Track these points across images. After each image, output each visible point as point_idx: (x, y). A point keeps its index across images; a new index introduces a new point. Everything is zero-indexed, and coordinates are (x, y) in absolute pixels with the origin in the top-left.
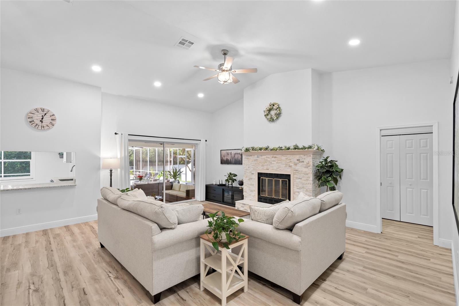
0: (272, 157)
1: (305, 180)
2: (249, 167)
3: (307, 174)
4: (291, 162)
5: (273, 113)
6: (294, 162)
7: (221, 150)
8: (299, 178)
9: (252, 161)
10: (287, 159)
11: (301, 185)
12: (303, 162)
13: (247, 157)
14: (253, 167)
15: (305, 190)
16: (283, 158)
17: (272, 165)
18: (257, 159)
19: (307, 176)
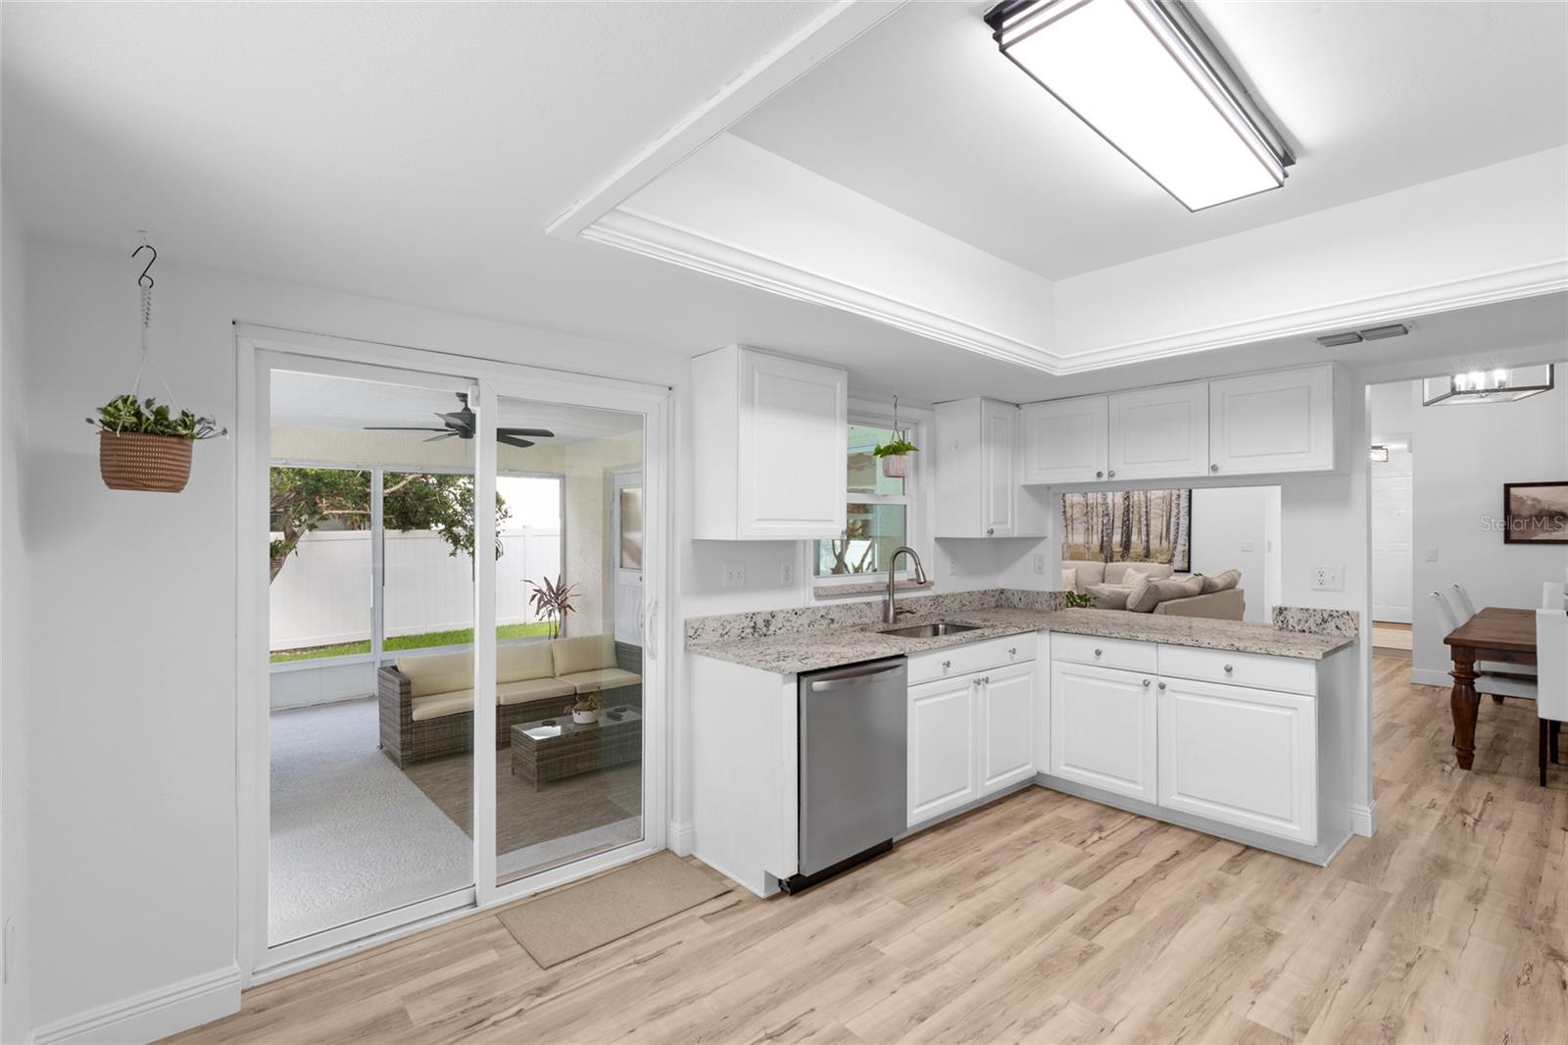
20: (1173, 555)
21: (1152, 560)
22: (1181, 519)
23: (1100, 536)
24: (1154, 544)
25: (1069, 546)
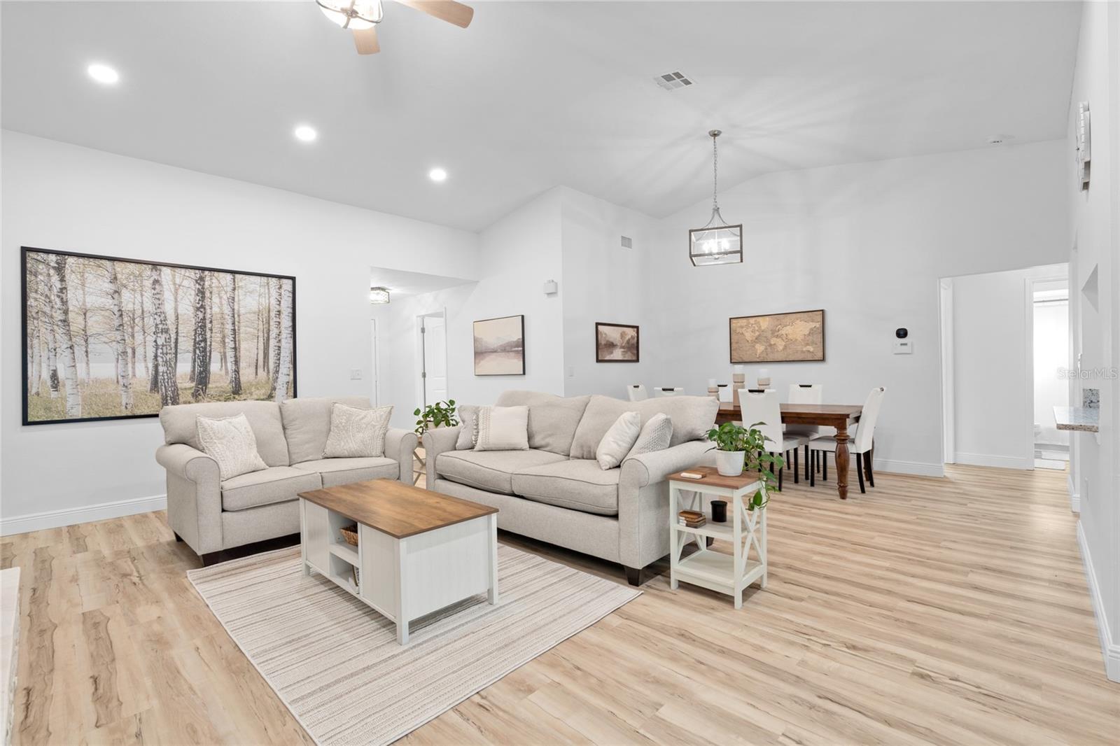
20: (274, 389)
21: (243, 396)
22: (283, 341)
23: (151, 365)
24: (247, 375)
25: (78, 384)
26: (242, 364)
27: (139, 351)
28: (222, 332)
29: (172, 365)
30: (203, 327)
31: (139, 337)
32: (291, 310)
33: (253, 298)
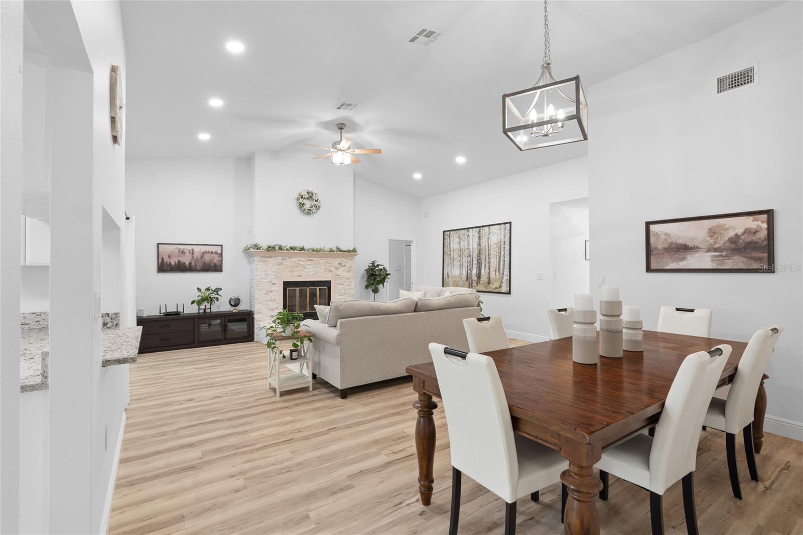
0: (307, 260)
1: (347, 286)
2: (266, 275)
3: (349, 279)
4: (331, 266)
5: (308, 204)
6: (336, 267)
7: (158, 244)
8: (341, 284)
9: (273, 265)
10: (327, 262)
11: (343, 292)
12: (345, 266)
13: (261, 259)
14: (273, 273)
15: (347, 295)
16: (322, 261)
17: (306, 270)
18: (281, 263)
19: (349, 281)
20: (502, 283)
22: (506, 258)
23: (466, 270)
24: (493, 275)
25: (452, 277)
26: (491, 270)
27: (464, 264)
28: (485, 255)
29: (471, 270)
30: (480, 253)
31: (464, 258)
32: (509, 240)
33: (496, 236)
